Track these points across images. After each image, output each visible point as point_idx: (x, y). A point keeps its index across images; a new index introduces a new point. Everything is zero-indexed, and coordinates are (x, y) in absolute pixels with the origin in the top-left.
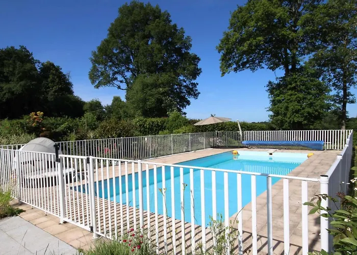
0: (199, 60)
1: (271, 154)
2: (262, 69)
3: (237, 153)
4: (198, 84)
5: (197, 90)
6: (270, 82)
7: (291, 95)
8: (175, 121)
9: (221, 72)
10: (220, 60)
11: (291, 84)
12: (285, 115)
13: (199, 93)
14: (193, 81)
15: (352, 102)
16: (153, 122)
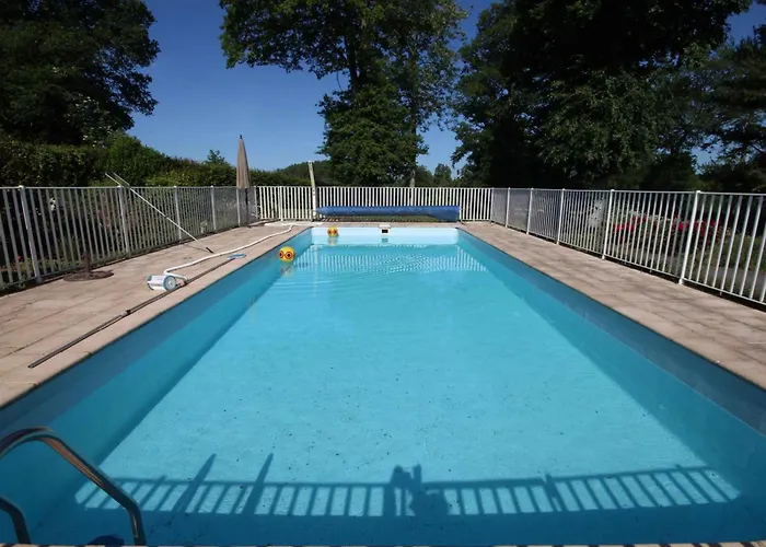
0: (152, 19)
1: (385, 231)
2: (299, 71)
3: (335, 232)
4: (150, 80)
5: (148, 94)
6: (326, 98)
7: (364, 126)
8: (130, 156)
9: (227, 58)
10: (222, 28)
11: (364, 106)
12: (356, 161)
13: (154, 102)
14: (139, 69)
15: (424, 151)
16: (58, 156)
